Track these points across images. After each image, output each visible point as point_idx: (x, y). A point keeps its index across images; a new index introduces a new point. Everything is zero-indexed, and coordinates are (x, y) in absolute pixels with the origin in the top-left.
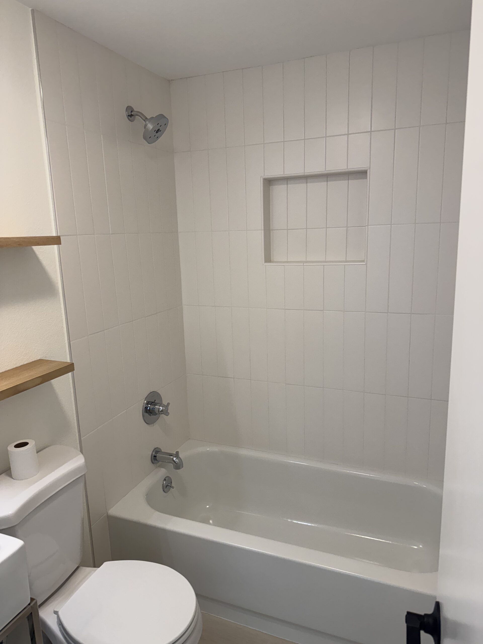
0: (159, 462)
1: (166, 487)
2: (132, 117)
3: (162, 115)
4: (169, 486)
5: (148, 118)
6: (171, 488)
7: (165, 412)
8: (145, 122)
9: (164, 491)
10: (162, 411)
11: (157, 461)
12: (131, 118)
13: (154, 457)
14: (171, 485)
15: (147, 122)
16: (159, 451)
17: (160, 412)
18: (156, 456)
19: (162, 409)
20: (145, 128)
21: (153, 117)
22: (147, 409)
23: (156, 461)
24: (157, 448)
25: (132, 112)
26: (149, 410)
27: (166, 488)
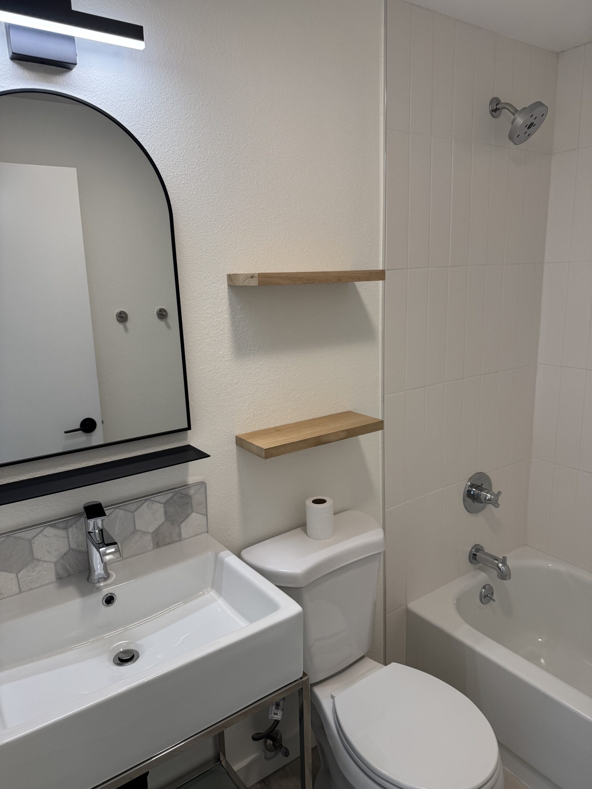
0: (479, 563)
1: (485, 596)
2: (498, 111)
3: (540, 102)
4: (489, 598)
5: (519, 109)
6: (491, 601)
7: (495, 502)
8: (514, 116)
9: (481, 601)
10: (489, 500)
11: (477, 561)
12: (495, 113)
13: (474, 556)
14: (492, 596)
15: (517, 116)
16: (482, 549)
17: (486, 501)
18: (476, 555)
19: (489, 497)
20: (512, 124)
21: (526, 107)
22: (470, 493)
23: (475, 561)
24: (478, 545)
25: (497, 105)
26: (473, 495)
27: (484, 598)
